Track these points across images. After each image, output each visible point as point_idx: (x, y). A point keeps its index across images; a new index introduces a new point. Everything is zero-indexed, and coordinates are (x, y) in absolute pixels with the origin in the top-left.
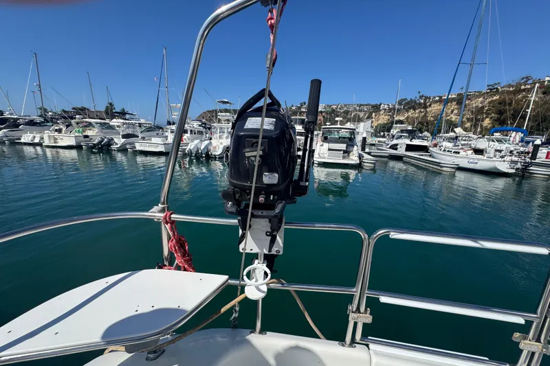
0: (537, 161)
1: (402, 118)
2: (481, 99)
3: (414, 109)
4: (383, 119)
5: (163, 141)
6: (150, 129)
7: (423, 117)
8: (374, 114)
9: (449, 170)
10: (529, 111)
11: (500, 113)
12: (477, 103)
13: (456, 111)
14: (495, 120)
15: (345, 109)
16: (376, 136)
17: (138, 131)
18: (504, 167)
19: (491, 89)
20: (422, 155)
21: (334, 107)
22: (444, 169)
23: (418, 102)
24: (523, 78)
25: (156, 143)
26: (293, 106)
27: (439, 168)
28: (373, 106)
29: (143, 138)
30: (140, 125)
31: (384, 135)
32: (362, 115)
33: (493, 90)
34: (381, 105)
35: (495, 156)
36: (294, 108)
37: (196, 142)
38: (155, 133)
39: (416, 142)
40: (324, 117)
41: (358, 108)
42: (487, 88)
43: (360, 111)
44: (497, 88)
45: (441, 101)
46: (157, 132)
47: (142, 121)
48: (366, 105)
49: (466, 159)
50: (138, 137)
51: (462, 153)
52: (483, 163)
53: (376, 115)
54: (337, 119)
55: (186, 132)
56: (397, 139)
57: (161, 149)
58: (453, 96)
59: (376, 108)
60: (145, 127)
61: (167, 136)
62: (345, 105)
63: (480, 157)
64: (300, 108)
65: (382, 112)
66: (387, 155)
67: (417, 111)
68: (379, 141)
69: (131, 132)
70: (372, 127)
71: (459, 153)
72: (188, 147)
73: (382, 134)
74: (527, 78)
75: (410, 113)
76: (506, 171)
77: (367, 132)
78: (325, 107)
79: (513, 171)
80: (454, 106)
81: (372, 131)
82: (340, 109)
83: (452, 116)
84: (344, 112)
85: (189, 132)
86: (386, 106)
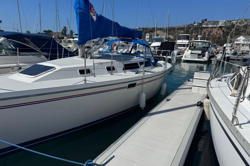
15: (245, 23)
21: (234, 22)
26: (195, 23)
40: (223, 31)
55: (115, 45)
62: (246, 20)
64: (201, 24)
78: (225, 23)
82: (240, 23)
84: (244, 26)
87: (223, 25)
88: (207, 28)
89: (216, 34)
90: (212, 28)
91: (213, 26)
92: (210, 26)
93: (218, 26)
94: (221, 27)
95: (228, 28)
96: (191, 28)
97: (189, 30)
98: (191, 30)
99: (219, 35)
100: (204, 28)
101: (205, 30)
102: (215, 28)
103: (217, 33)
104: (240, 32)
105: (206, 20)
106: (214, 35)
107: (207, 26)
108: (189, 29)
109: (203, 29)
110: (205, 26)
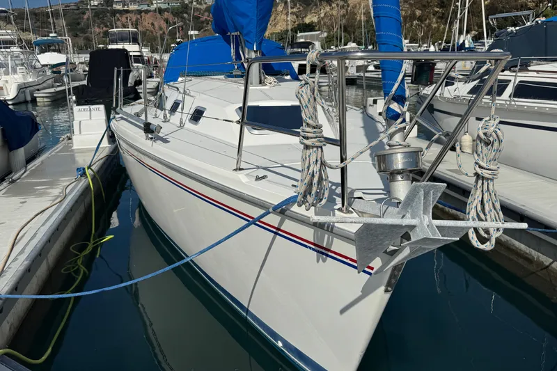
1: (315, 19)
64: (108, 2)
87: (163, 6)
88: (127, 11)
89: (153, 29)
90: (140, 12)
91: (140, 8)
92: (133, 7)
93: (154, 7)
95: (176, 13)
96: (84, 13)
97: (80, 18)
98: (85, 17)
99: (161, 32)
100: (121, 12)
101: (123, 19)
102: (147, 12)
103: (153, 24)
104: (203, 22)
106: (147, 30)
107: (126, 8)
108: (82, 16)
109: (118, 15)
110: (119, 7)
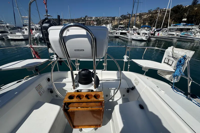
0: (155, 36)
1: (122, 23)
2: (146, 15)
3: (126, 19)
4: (116, 23)
5: (22, 34)
6: (14, 29)
7: (129, 22)
8: (113, 21)
9: (130, 40)
10: (157, 20)
11: (151, 20)
12: (145, 17)
13: (139, 20)
14: (149, 23)
16: (113, 30)
17: (7, 30)
18: (144, 38)
19: (149, 12)
20: (125, 36)
21: (99, 18)
22: (129, 40)
23: (127, 16)
24: (157, 9)
25: (18, 35)
26: (82, 17)
27: (127, 40)
28: (113, 18)
29: (11, 33)
30: (7, 27)
31: (116, 29)
32: (109, 21)
33: (150, 12)
34: (115, 17)
35: (142, 35)
36: (83, 18)
37: (38, 34)
38: (17, 30)
39: (124, 31)
41: (107, 18)
42: (148, 11)
43: (108, 20)
44: (151, 12)
45: (134, 16)
46: (18, 30)
47: (8, 24)
48: (110, 17)
49: (135, 36)
50: (8, 32)
51: (134, 35)
52: (139, 38)
53: (114, 21)
54: (95, 23)
55: (33, 29)
56: (118, 30)
57: (22, 38)
58: (138, 14)
59: (114, 19)
60: (10, 27)
61: (24, 32)
62: (103, 17)
63: (139, 35)
64: (85, 18)
65: (116, 20)
66: (114, 36)
67: (127, 20)
68: (114, 32)
69: (3, 30)
70: (112, 26)
71: (133, 34)
72: (35, 36)
73: (115, 29)
74: (158, 8)
75: (125, 21)
76: (145, 40)
77: (110, 28)
78: (95, 18)
79: (146, 39)
80: (138, 18)
81: (112, 28)
83: (137, 22)
84: (102, 20)
85: (34, 29)
86: (117, 18)
87: (94, 19)
88: (88, 20)
90: (90, 20)
92: (89, 19)
93: (93, 19)
94: (93, 20)
101: (87, 22)
102: (91, 20)
103: (92, 23)
105: (87, 16)
110: (87, 19)
